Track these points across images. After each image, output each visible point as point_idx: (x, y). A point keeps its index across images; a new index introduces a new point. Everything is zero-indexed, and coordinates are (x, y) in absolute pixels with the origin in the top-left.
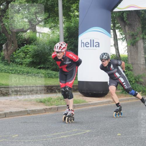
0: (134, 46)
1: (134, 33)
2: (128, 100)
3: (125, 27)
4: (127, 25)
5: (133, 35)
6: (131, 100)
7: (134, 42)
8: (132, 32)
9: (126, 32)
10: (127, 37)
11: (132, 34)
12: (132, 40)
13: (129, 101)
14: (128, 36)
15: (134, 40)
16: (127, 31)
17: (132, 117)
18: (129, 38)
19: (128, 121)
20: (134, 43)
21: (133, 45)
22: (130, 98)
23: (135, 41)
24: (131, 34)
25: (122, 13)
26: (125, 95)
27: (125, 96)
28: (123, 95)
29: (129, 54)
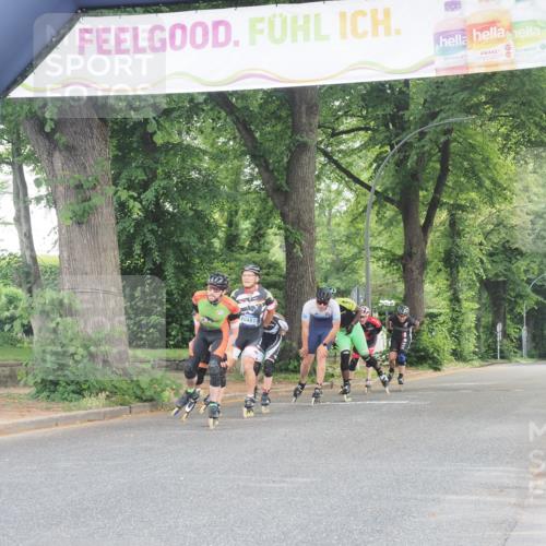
0: (84, 226)
1: (83, 179)
2: (57, 425)
3: (50, 155)
4: (60, 151)
5: (79, 186)
6: (66, 424)
7: (84, 211)
8: (76, 176)
9: (54, 176)
10: (59, 194)
11: (77, 183)
12: (78, 203)
13: (60, 429)
14: (61, 189)
15: (82, 206)
16: (59, 173)
17: (60, 487)
18: (66, 197)
19: (41, 504)
20: (83, 215)
21: (79, 224)
22: (64, 414)
23: (87, 208)
24: (72, 183)
25: (41, 104)
26: (44, 404)
27: (48, 409)
28: (39, 405)
29: (65, 254)
